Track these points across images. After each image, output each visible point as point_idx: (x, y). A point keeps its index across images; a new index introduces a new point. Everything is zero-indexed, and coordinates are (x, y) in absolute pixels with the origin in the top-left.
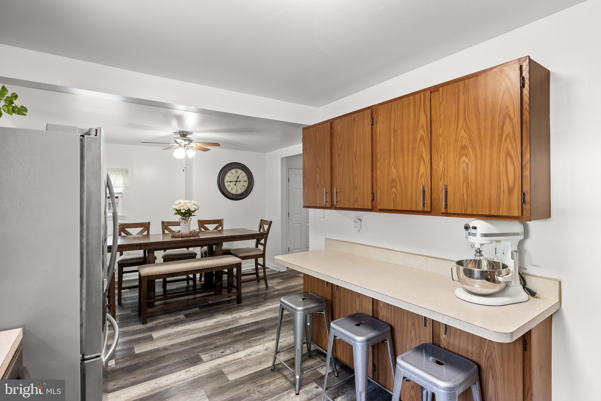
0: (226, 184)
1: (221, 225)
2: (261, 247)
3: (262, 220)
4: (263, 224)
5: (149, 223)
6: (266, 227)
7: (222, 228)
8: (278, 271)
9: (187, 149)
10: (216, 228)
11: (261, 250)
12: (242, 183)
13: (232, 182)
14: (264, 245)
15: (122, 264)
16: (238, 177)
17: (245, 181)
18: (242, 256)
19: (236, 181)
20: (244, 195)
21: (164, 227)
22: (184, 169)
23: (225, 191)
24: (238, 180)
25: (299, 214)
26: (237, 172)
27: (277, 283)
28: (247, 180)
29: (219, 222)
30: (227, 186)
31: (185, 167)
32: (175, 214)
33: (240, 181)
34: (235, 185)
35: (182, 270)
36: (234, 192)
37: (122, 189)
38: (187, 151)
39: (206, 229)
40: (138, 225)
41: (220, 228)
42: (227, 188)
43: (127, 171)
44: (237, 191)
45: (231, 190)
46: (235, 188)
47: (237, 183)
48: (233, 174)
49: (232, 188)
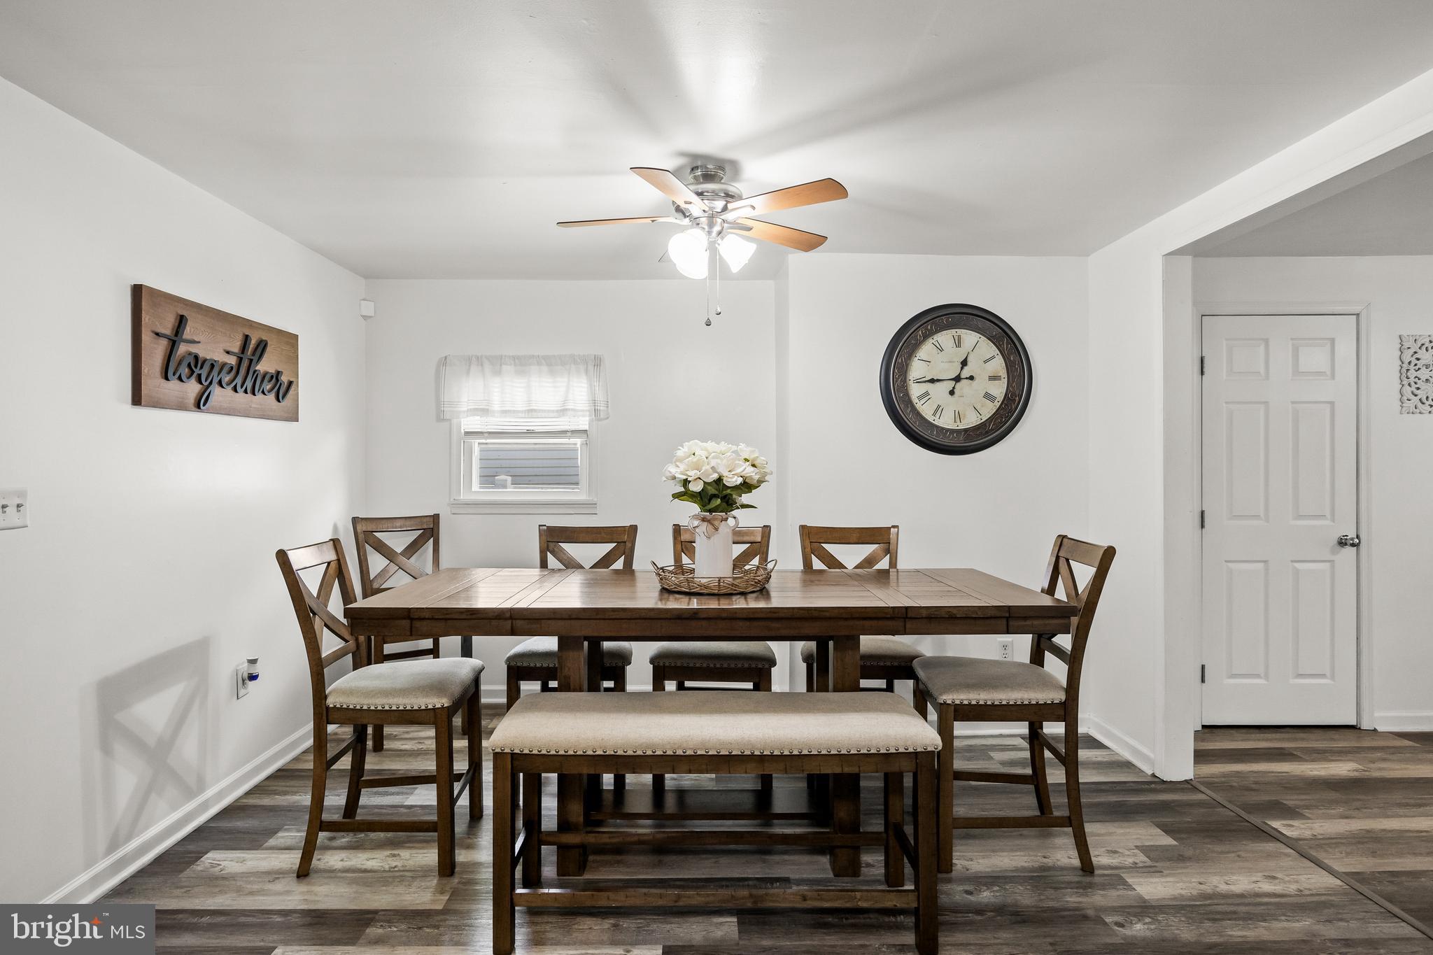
0: (915, 391)
1: (887, 551)
2: (1055, 668)
3: (1062, 538)
4: (1067, 560)
5: (634, 529)
6: (1084, 574)
7: (893, 564)
8: (1150, 772)
9: (720, 233)
10: (869, 562)
11: (1056, 686)
12: (982, 385)
13: (938, 380)
14: (1074, 660)
15: (518, 667)
16: (964, 363)
17: (994, 378)
18: (957, 702)
19: (957, 379)
20: (987, 433)
21: (679, 547)
22: (714, 319)
23: (909, 419)
24: (965, 373)
25: (1257, 517)
26: (958, 343)
27: (1145, 850)
28: (1003, 374)
29: (880, 537)
30: (920, 398)
31: (719, 310)
32: (677, 496)
33: (971, 378)
34: (952, 393)
35: (648, 747)
36: (946, 421)
37: (587, 418)
38: (720, 241)
39: (833, 562)
40: (600, 533)
41: (884, 564)
42: (919, 405)
43: (598, 362)
44: (958, 416)
45: (934, 414)
46: (951, 405)
47: (958, 385)
48: (942, 350)
49: (939, 406)
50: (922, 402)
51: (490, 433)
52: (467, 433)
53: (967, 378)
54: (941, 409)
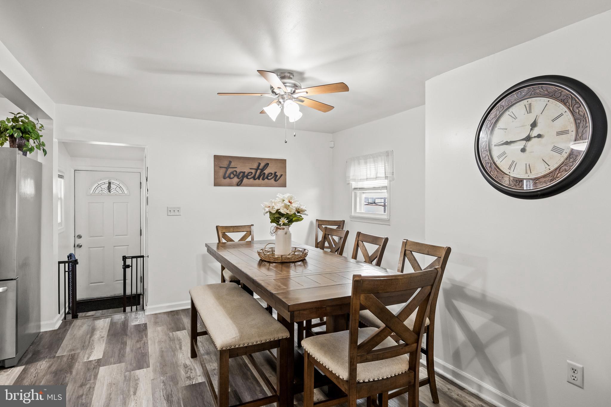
0: (496, 152)
12: (550, 140)
13: (512, 142)
16: (534, 125)
17: (561, 133)
23: (492, 173)
24: (535, 133)
26: (529, 109)
28: (571, 127)
30: (499, 157)
33: (539, 136)
34: (523, 150)
37: (385, 181)
42: (497, 163)
43: (388, 154)
44: (529, 168)
45: (510, 168)
46: (522, 160)
47: (529, 144)
48: (515, 118)
49: (513, 162)
50: (501, 159)
51: (359, 188)
52: (355, 189)
53: (535, 137)
54: (514, 164)
